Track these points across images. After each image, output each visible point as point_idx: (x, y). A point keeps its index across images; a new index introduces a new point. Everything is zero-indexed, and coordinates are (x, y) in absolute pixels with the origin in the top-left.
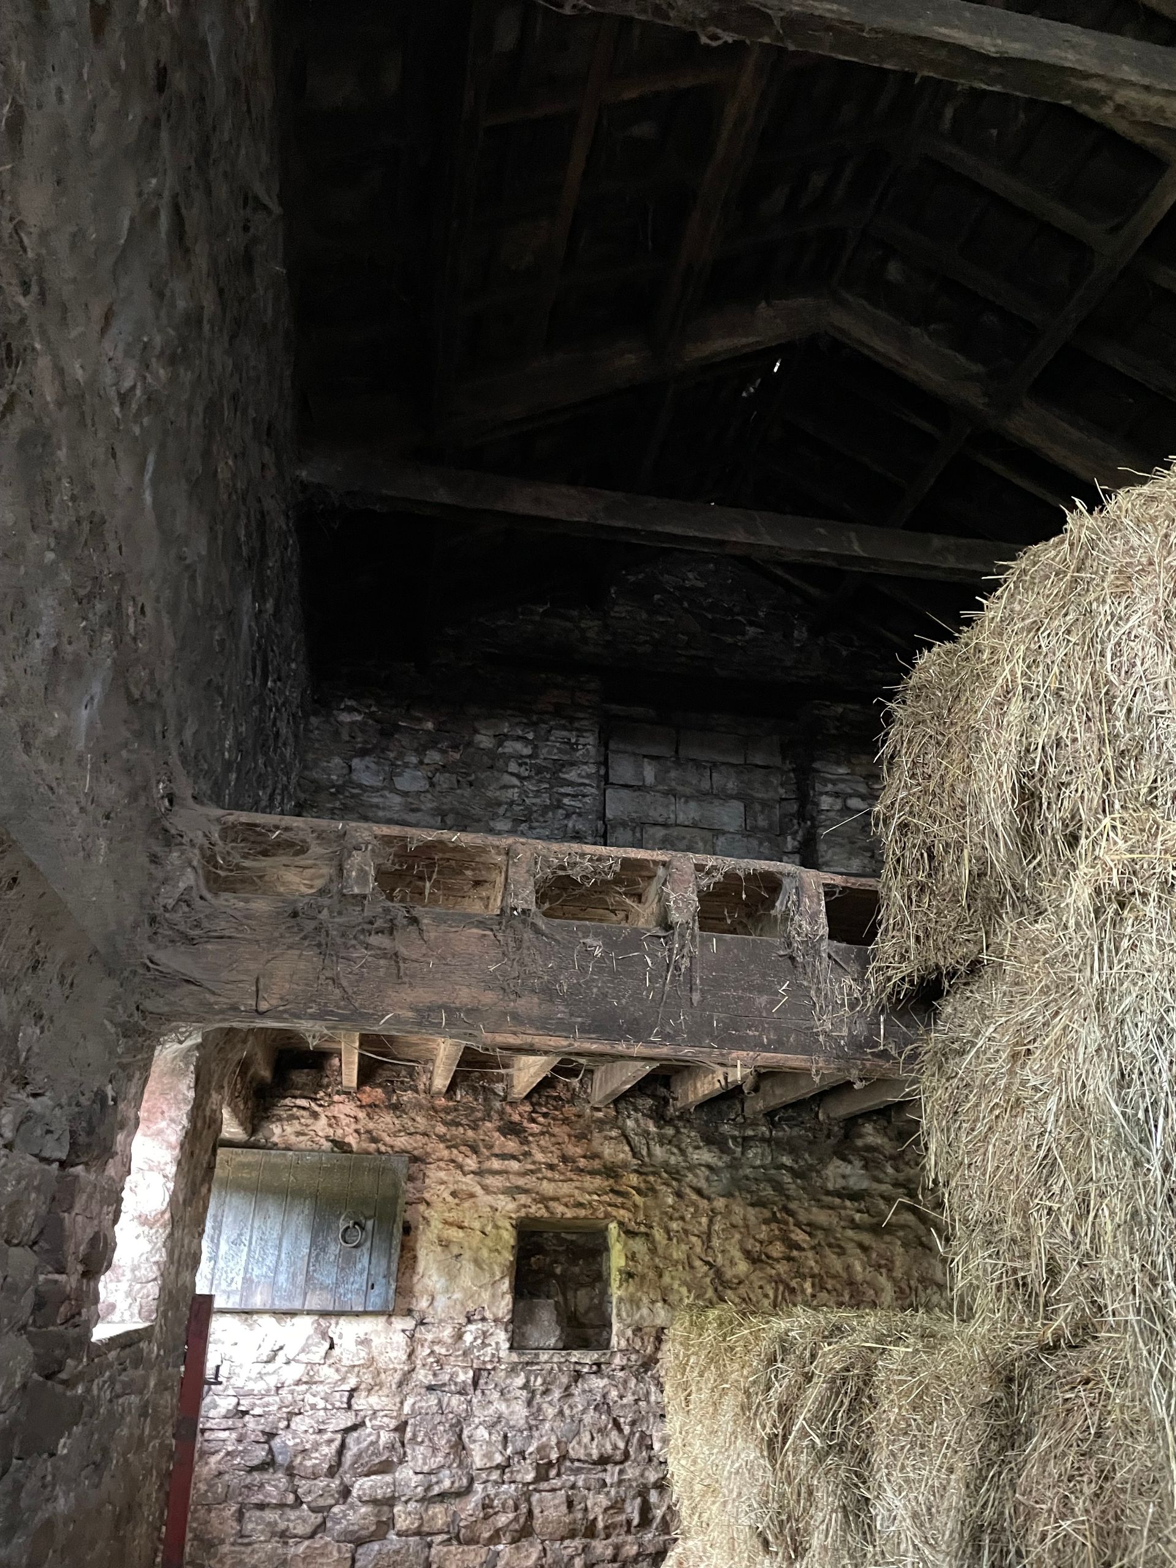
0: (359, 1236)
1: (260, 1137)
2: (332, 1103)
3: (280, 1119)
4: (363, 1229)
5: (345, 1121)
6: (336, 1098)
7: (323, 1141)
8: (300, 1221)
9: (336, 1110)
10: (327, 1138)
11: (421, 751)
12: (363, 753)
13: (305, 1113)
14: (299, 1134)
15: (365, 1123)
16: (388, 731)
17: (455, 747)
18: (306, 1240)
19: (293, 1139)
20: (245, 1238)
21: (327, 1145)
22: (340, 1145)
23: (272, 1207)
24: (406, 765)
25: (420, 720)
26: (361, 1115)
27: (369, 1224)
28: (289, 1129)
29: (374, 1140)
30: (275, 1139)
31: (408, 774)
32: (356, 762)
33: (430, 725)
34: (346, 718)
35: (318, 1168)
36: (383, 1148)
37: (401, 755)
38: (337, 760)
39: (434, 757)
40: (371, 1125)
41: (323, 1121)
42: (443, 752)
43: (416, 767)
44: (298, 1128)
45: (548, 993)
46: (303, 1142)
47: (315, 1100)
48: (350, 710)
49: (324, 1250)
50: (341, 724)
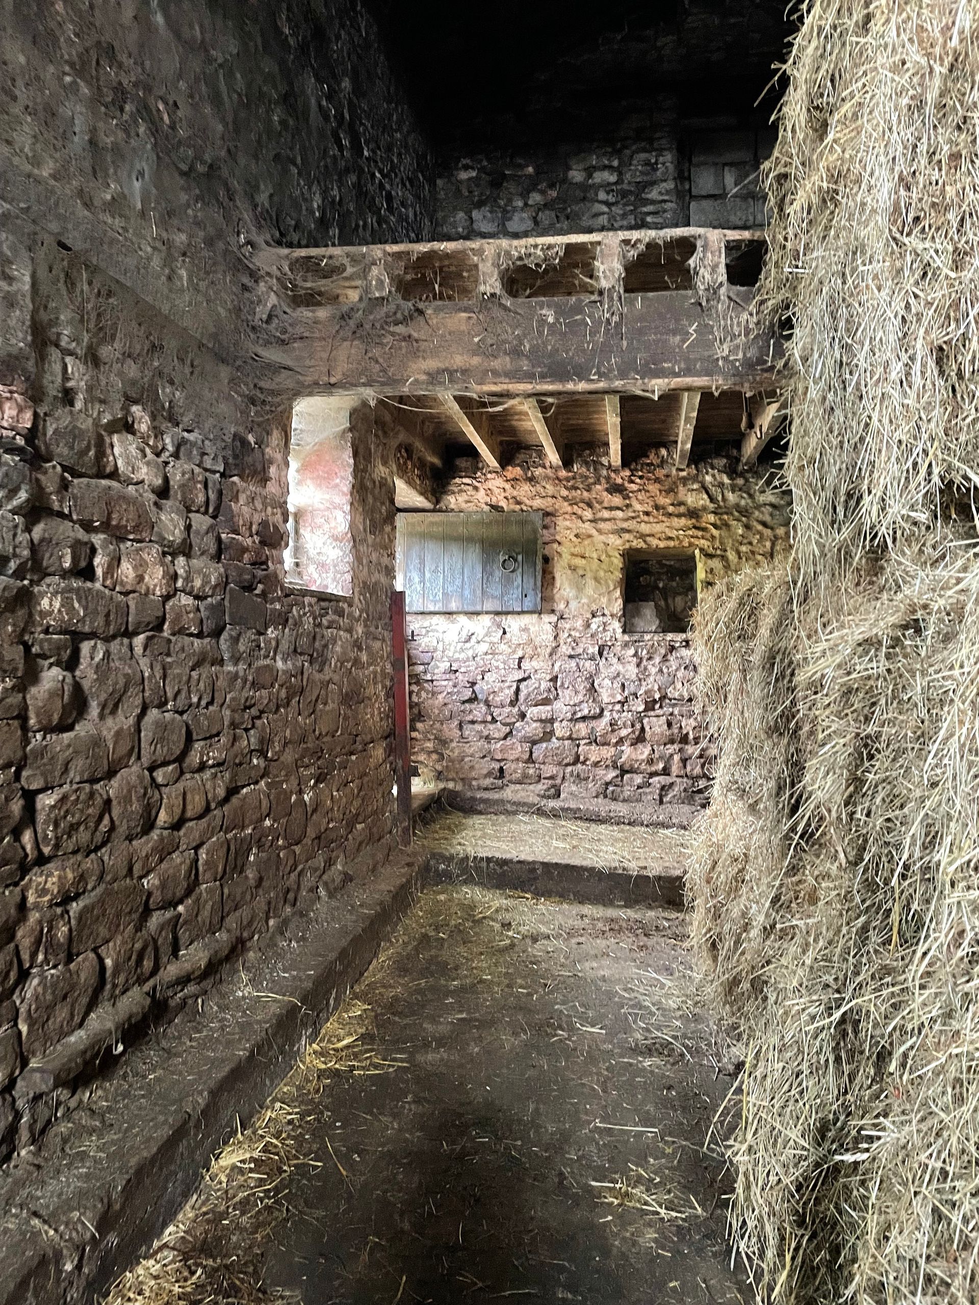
0: (512, 565)
1: (442, 505)
2: (486, 480)
3: (454, 493)
4: (516, 560)
5: (497, 491)
6: (489, 476)
7: (484, 506)
8: (474, 555)
9: (490, 484)
10: (486, 504)
11: (525, 195)
12: (480, 205)
13: (470, 488)
14: (467, 502)
15: (510, 492)
16: (497, 182)
17: (552, 186)
18: (479, 569)
19: (464, 506)
20: (440, 568)
21: (487, 508)
22: (495, 508)
23: (455, 549)
24: (515, 209)
25: (521, 167)
26: (508, 486)
27: (520, 558)
28: (460, 499)
29: (519, 503)
30: (452, 506)
31: (516, 217)
32: (475, 214)
33: (530, 169)
34: (464, 175)
35: (481, 523)
36: (525, 508)
37: (510, 201)
38: (461, 215)
39: (536, 198)
40: (515, 493)
41: (482, 492)
42: (543, 192)
43: (522, 209)
44: (466, 498)
45: (516, 353)
46: (471, 507)
47: (475, 478)
48: (466, 168)
49: (491, 574)
50: (461, 182)
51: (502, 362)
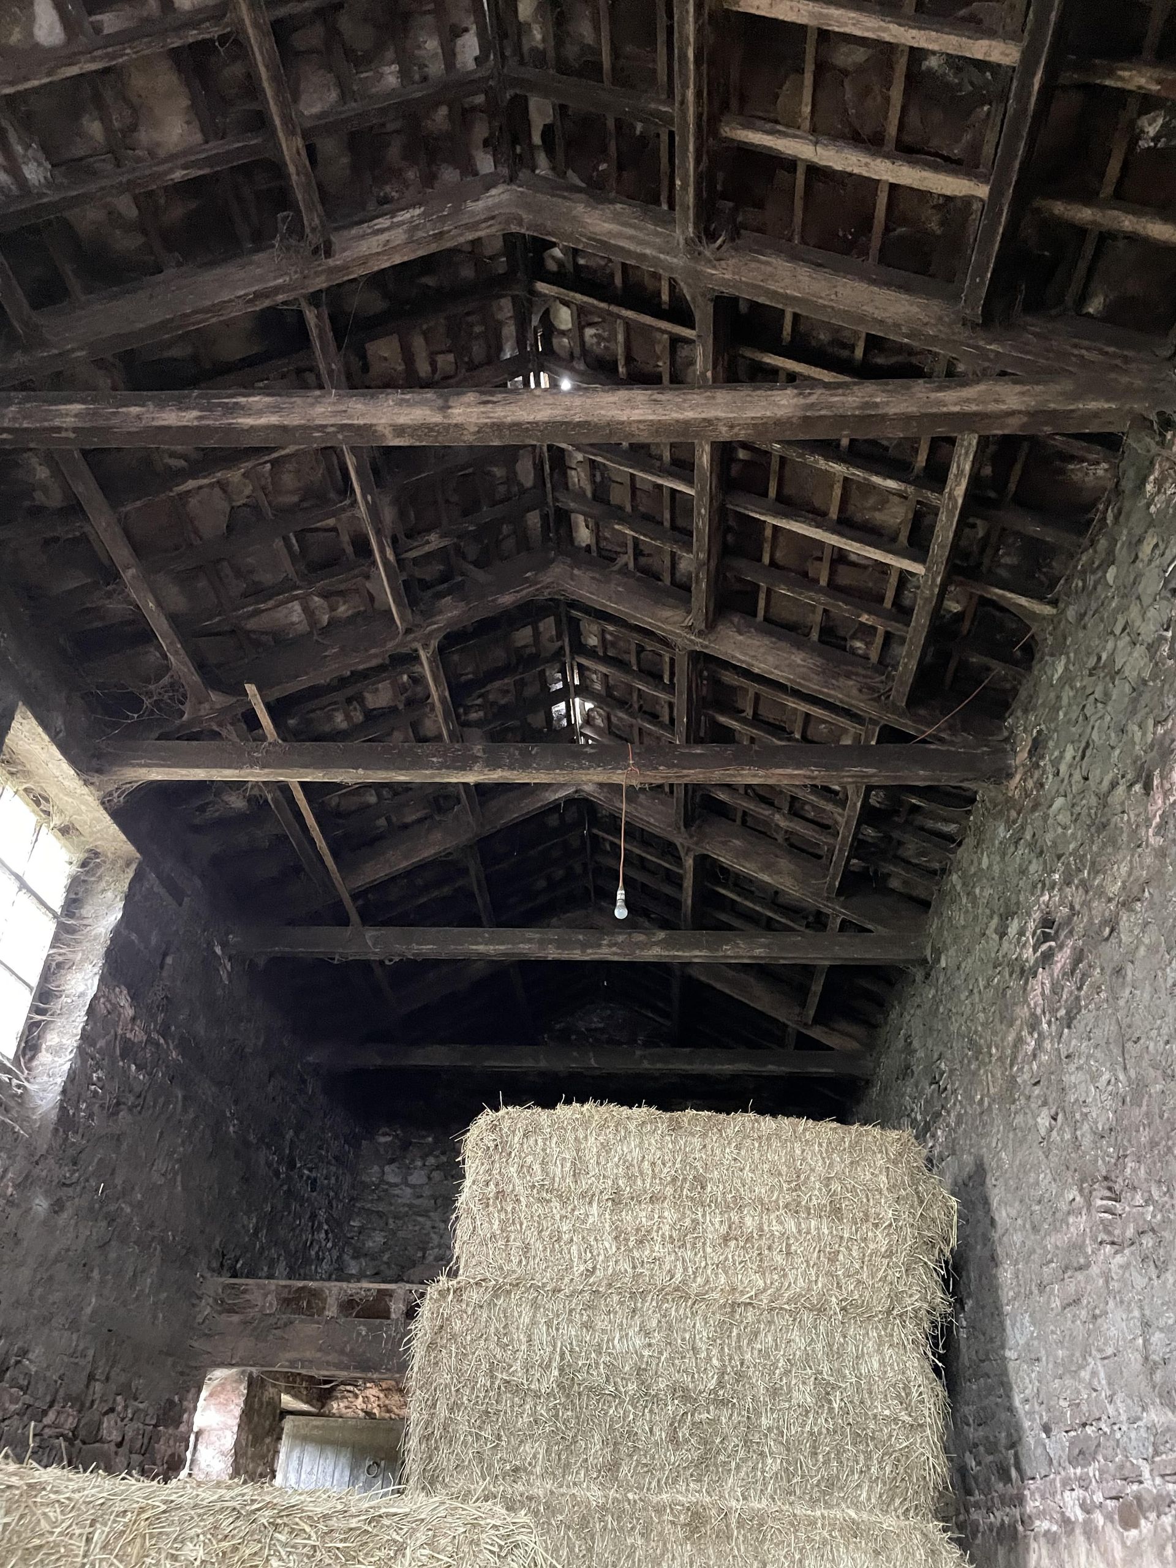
0: (375, 1468)
1: (325, 1410)
2: (366, 1388)
3: (337, 1398)
4: (378, 1465)
5: (372, 1399)
6: (368, 1385)
7: (360, 1412)
8: (344, 1461)
9: (368, 1392)
10: (362, 1410)
11: (424, 1158)
12: (392, 1161)
13: (351, 1395)
14: (347, 1408)
15: (384, 1401)
16: (406, 1146)
17: (444, 1153)
18: (347, 1473)
19: (344, 1411)
20: (315, 1471)
21: (362, 1414)
22: (369, 1414)
23: (330, 1453)
24: (415, 1168)
25: (424, 1137)
26: (382, 1395)
27: (383, 1463)
28: (342, 1405)
29: (389, 1411)
30: (334, 1411)
31: (416, 1174)
32: (387, 1169)
33: (430, 1139)
34: (382, 1140)
35: (355, 1428)
36: (393, 1416)
37: (413, 1161)
38: (376, 1168)
39: (431, 1161)
40: (387, 1402)
41: (360, 1399)
42: (437, 1157)
43: (421, 1168)
44: (347, 1404)
45: (342, 1352)
46: (349, 1413)
47: (356, 1386)
48: (385, 1134)
49: (357, 1478)
50: (379, 1144)
51: (333, 1357)
